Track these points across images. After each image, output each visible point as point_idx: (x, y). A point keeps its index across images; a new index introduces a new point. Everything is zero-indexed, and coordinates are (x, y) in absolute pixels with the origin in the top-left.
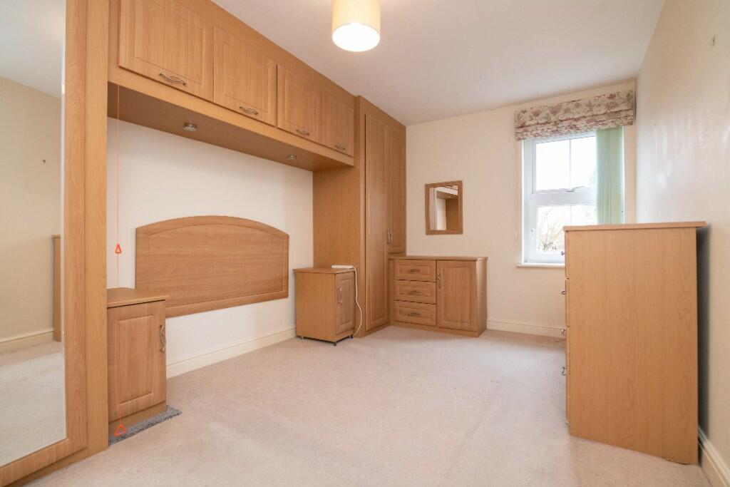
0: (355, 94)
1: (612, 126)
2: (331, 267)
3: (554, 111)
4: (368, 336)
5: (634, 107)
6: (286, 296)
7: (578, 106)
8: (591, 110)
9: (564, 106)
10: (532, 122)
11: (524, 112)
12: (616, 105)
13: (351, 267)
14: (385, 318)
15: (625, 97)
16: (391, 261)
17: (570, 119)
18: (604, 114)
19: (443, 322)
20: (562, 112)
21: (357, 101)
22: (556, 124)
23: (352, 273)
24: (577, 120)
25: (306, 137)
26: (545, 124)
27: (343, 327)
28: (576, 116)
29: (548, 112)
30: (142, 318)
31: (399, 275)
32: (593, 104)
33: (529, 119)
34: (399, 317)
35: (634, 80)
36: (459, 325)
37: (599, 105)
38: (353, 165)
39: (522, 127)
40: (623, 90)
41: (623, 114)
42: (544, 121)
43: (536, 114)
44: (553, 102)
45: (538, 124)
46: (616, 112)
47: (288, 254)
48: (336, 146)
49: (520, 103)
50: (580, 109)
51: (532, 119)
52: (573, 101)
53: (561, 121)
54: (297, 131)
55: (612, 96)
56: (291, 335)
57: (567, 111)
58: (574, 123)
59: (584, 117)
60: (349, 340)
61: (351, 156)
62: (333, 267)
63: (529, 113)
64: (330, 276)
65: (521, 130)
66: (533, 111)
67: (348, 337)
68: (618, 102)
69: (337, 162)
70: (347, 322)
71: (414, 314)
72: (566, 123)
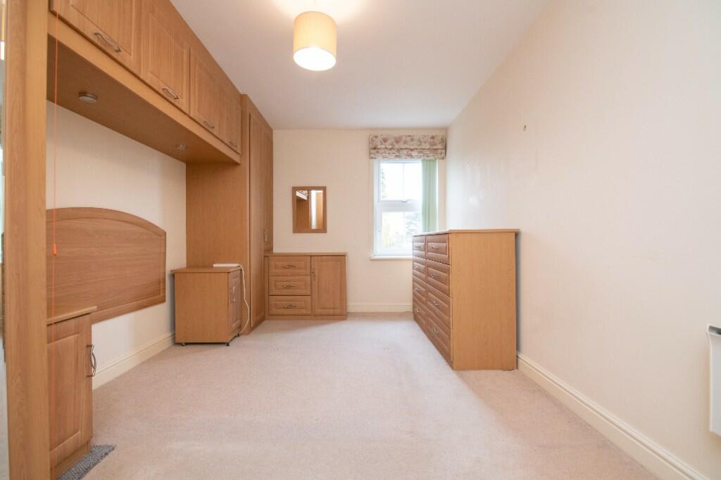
0: (242, 92)
1: (432, 158)
2: (212, 266)
3: (398, 140)
4: (253, 332)
5: (445, 148)
6: (164, 301)
7: (412, 140)
8: (421, 145)
9: (404, 139)
10: (383, 146)
11: (376, 137)
12: (435, 145)
13: (236, 265)
14: (263, 313)
15: (440, 139)
16: (266, 258)
17: (407, 149)
18: (429, 149)
19: (319, 311)
20: (402, 142)
21: (243, 99)
22: (398, 150)
23: (239, 272)
24: (412, 150)
25: (210, 130)
26: (391, 149)
27: (234, 325)
28: (412, 147)
29: (393, 140)
30: (69, 338)
31: (273, 271)
32: (422, 140)
33: (379, 143)
34: (274, 311)
35: (446, 129)
36: (331, 312)
37: (425, 142)
38: (239, 162)
39: (375, 149)
40: (440, 134)
41: (440, 151)
42: (390, 147)
43: (385, 140)
44: (396, 134)
45: (386, 148)
46: (435, 149)
47: (165, 253)
48: (230, 143)
49: (372, 129)
50: (414, 142)
51: (382, 144)
52: (410, 136)
53: (402, 149)
54: (205, 122)
55: (433, 138)
56: (169, 343)
57: (405, 142)
58: (410, 152)
59: (417, 149)
60: (237, 339)
61: (238, 154)
62: (215, 265)
63: (380, 139)
64: (223, 274)
65: (374, 151)
66: (383, 137)
67: (236, 337)
68: (437, 142)
69: (228, 157)
70: (237, 320)
71: (290, 307)
72: (405, 152)
